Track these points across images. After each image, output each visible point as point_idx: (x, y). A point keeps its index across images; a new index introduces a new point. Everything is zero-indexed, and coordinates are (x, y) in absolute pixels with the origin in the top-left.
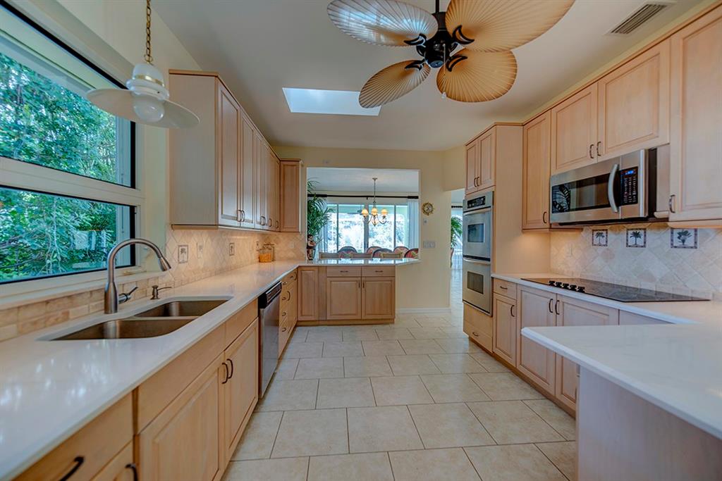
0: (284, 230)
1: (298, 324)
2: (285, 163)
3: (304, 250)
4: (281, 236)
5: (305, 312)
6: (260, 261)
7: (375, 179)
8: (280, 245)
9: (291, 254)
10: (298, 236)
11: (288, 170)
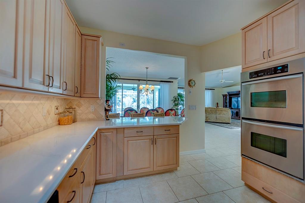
0: (84, 95)
1: (97, 183)
2: (86, 37)
3: (103, 113)
4: (82, 101)
5: (103, 171)
6: (59, 124)
7: (147, 68)
8: (81, 108)
9: (91, 116)
10: (98, 101)
11: (89, 43)
